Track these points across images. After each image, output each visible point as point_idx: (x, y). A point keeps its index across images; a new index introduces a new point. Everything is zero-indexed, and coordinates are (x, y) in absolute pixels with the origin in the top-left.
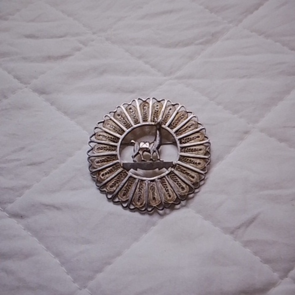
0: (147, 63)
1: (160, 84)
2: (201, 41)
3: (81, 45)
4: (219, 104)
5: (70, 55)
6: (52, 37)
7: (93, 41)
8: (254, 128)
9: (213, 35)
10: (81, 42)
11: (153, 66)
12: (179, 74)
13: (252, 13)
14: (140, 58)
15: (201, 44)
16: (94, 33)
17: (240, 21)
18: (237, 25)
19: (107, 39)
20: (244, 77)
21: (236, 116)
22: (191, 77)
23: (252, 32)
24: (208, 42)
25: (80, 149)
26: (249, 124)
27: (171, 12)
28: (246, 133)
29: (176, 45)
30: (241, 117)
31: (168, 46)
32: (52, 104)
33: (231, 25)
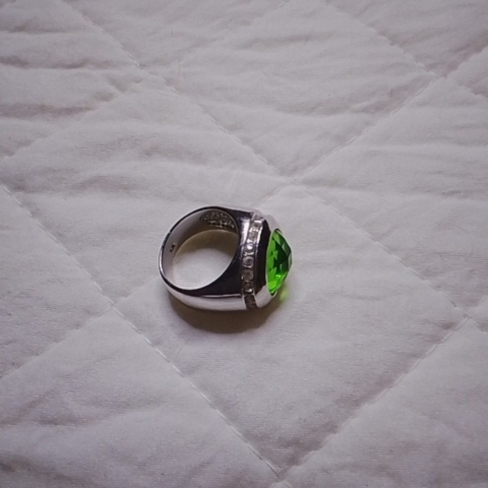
0: (246, 141)
1: (270, 194)
2: (365, 104)
3: (113, 89)
4: (392, 250)
5: (88, 109)
6: (55, 66)
7: (138, 81)
8: (465, 316)
9: (392, 93)
10: (114, 82)
11: (258, 151)
12: (312, 172)
13: (479, 50)
14: (232, 128)
15: (365, 110)
16: (142, 66)
17: (453, 66)
18: (445, 76)
19: (169, 82)
20: (453, 193)
21: (427, 282)
22: (335, 183)
23: (476, 93)
24: (380, 108)
25: (78, 326)
26: (455, 306)
28: (448, 326)
29: (311, 109)
30: (438, 287)
31: (294, 109)
32: (35, 214)
33: (432, 73)
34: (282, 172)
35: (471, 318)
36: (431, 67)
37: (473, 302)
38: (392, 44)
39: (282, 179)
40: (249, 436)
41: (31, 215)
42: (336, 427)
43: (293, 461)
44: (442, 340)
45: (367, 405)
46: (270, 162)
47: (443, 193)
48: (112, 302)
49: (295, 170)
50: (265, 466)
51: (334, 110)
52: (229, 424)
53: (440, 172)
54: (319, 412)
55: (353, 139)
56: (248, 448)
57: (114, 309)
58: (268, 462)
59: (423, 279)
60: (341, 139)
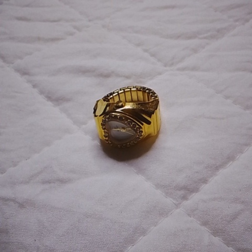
0: (146, 51)
1: (160, 74)
2: (205, 35)
3: (75, 31)
5: (62, 39)
6: (44, 21)
7: (88, 27)
9: (218, 31)
10: (75, 27)
11: (152, 55)
12: (181, 65)
14: (138, 45)
16: (90, 21)
17: (247, 21)
18: (243, 24)
19: (104, 26)
22: (194, 69)
24: (213, 37)
27: (173, 7)
29: (178, 37)
33: (237, 23)
34: (166, 65)
36: (237, 21)
38: (216, 12)
39: (166, 68)
40: (158, 186)
42: (207, 181)
43: (184, 198)
46: (159, 60)
49: (172, 64)
50: (169, 201)
51: (190, 38)
52: (147, 182)
53: (249, 62)
54: (197, 172)
55: (200, 50)
56: (159, 192)
58: (171, 199)
60: (195, 51)
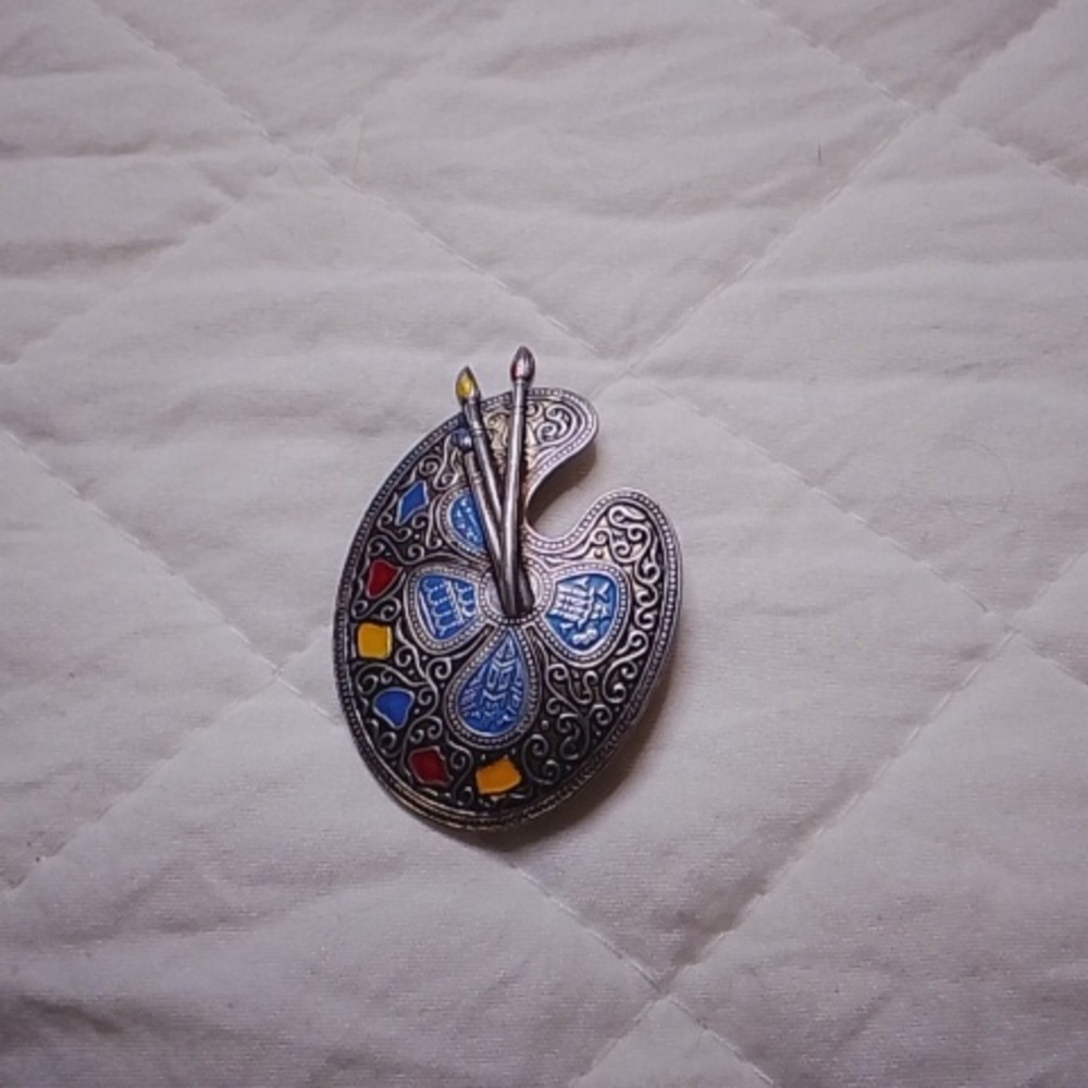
34: (603, 351)
35: (1018, 631)
36: (902, 89)
37: (1023, 598)
38: (813, 45)
39: (605, 367)
40: (590, 913)
41: (75, 492)
42: (764, 882)
43: (685, 955)
44: (963, 684)
45: (820, 831)
46: (576, 329)
47: (947, 372)
48: (274, 666)
49: (631, 345)
50: (631, 970)
51: (704, 205)
52: (548, 895)
53: (936, 327)
54: (727, 856)
55: (747, 266)
56: (593, 935)
57: (279, 679)
58: (635, 962)
59: (916, 558)
60: (723, 271)
